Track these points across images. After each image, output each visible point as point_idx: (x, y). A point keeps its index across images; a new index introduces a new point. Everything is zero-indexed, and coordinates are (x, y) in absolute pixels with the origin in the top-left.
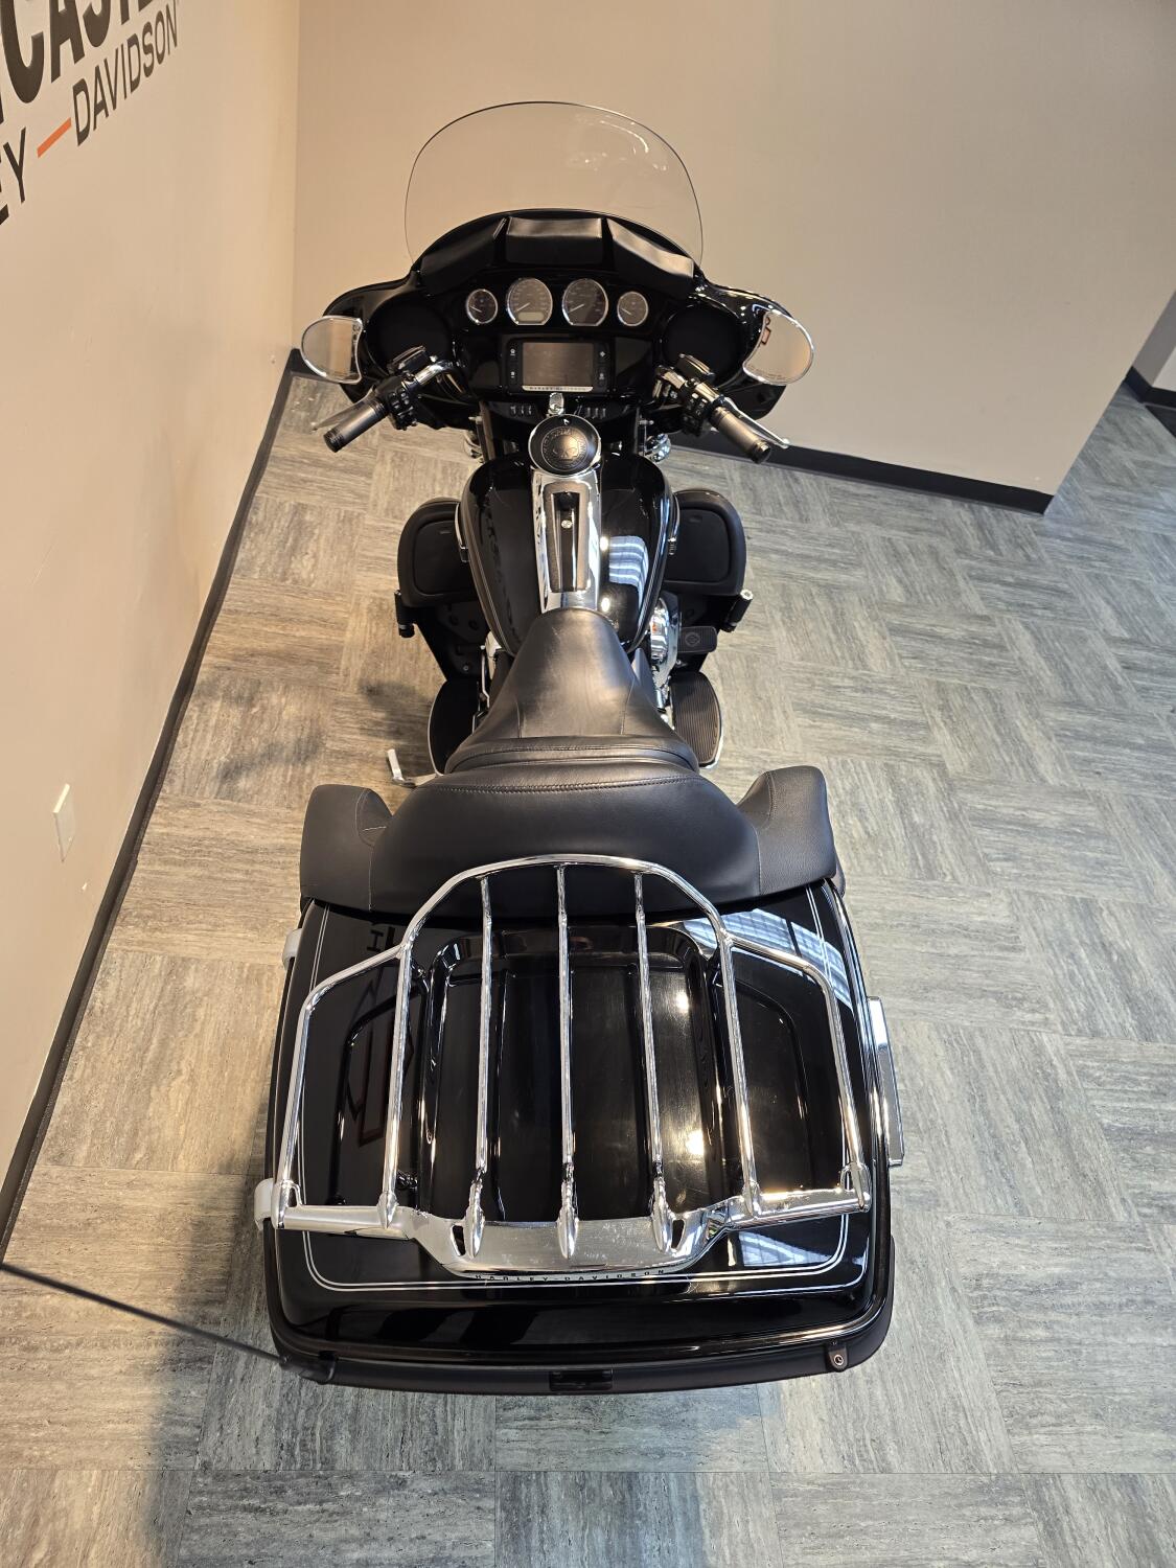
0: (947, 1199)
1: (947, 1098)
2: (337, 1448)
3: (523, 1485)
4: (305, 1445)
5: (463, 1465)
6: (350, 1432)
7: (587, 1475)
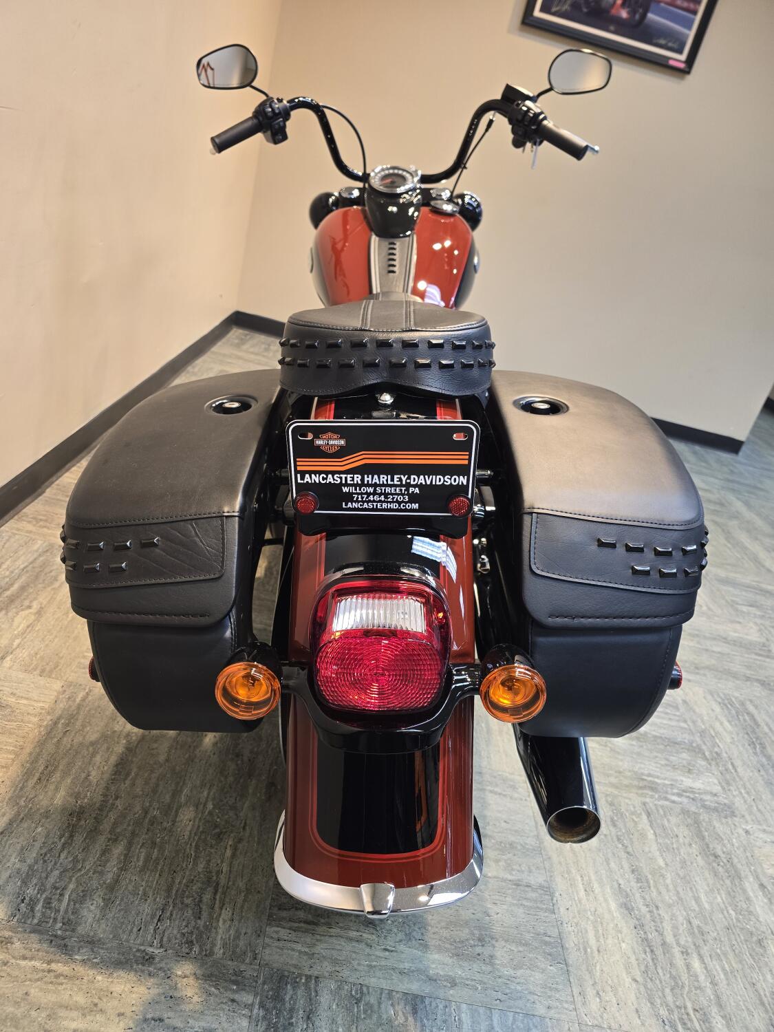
0: (743, 813)
1: (729, 741)
2: (84, 912)
3: (289, 986)
4: (49, 903)
5: (224, 954)
6: (104, 900)
7: (365, 989)
